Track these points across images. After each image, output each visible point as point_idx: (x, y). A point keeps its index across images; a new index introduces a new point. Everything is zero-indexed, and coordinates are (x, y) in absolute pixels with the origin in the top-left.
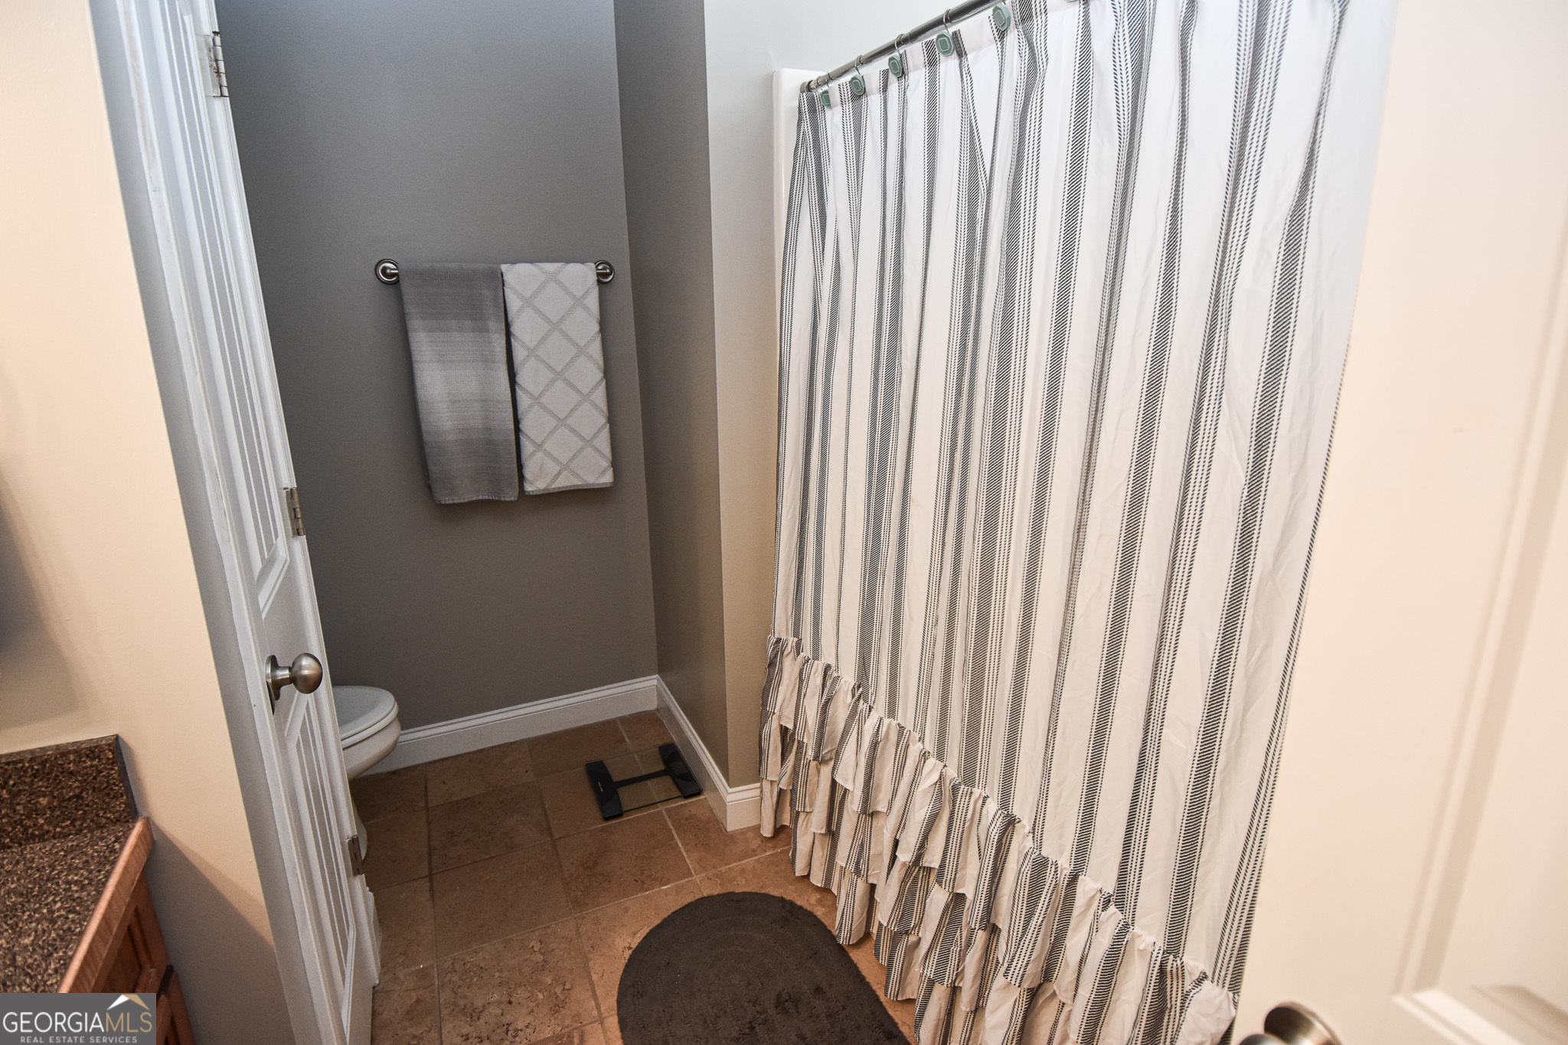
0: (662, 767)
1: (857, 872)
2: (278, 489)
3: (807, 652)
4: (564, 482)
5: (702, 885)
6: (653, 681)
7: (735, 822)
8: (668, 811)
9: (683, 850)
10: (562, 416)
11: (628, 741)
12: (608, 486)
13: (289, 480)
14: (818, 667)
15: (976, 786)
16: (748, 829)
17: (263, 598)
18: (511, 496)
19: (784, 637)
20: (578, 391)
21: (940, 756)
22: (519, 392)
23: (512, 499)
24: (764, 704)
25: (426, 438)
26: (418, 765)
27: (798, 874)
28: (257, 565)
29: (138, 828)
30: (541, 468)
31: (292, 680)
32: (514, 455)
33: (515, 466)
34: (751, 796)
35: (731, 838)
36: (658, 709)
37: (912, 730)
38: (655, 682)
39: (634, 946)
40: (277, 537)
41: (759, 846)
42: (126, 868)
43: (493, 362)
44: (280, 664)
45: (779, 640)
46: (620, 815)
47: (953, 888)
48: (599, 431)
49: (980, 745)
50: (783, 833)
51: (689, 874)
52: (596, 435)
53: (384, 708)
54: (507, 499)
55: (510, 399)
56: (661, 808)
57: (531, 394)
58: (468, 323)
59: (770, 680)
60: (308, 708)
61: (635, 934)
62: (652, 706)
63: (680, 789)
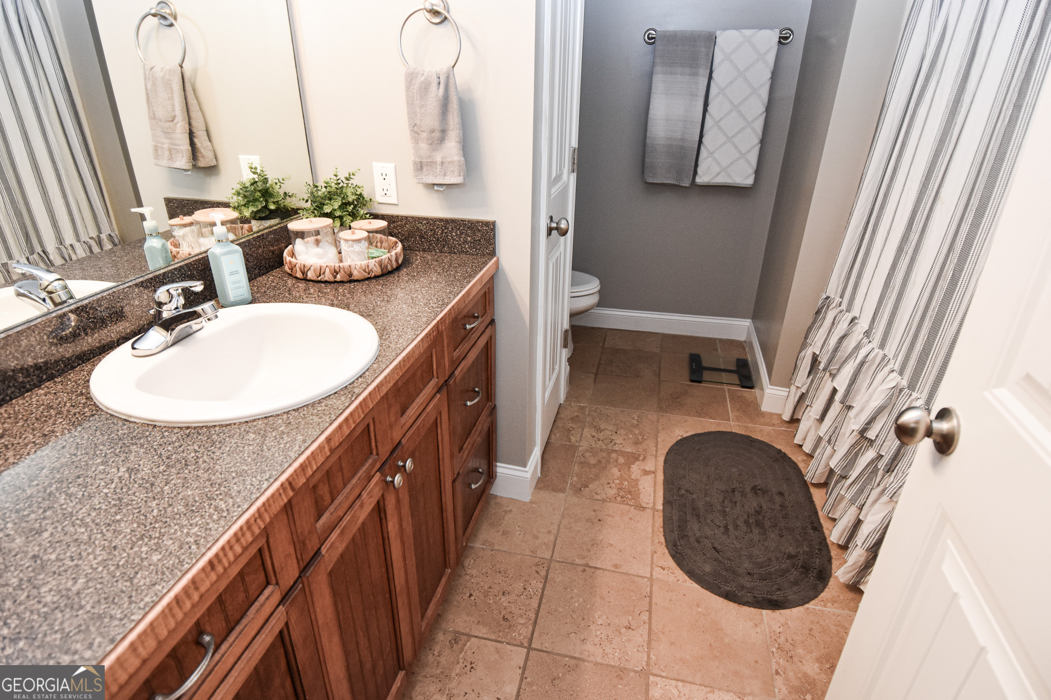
0: (734, 368)
1: (829, 441)
2: (570, 147)
3: (844, 307)
4: (721, 180)
5: (734, 425)
6: (747, 323)
7: (766, 406)
8: (729, 390)
9: (730, 409)
10: (730, 134)
11: (719, 350)
12: (749, 186)
13: (575, 144)
14: (849, 317)
15: (916, 391)
16: (776, 414)
17: (553, 190)
18: (686, 183)
19: (832, 296)
20: (745, 119)
21: (901, 373)
22: (707, 116)
23: (687, 185)
24: (806, 338)
25: (648, 141)
26: (605, 328)
27: (795, 442)
28: (554, 175)
29: (495, 259)
30: (709, 168)
31: (557, 229)
32: (694, 158)
33: (694, 164)
34: (782, 394)
35: (763, 414)
36: (745, 342)
37: (891, 358)
38: (748, 324)
39: (684, 436)
40: (564, 167)
41: (778, 424)
42: (490, 268)
43: (696, 96)
44: (554, 220)
45: (828, 298)
46: (700, 382)
47: (879, 450)
48: (752, 148)
49: (927, 365)
50: (794, 421)
51: (728, 420)
52: (749, 151)
53: (593, 285)
54: (684, 185)
55: (700, 121)
56: (726, 387)
57: (714, 119)
58: (688, 70)
59: (814, 323)
60: (560, 254)
61: (687, 432)
62: (742, 338)
63: (740, 381)
